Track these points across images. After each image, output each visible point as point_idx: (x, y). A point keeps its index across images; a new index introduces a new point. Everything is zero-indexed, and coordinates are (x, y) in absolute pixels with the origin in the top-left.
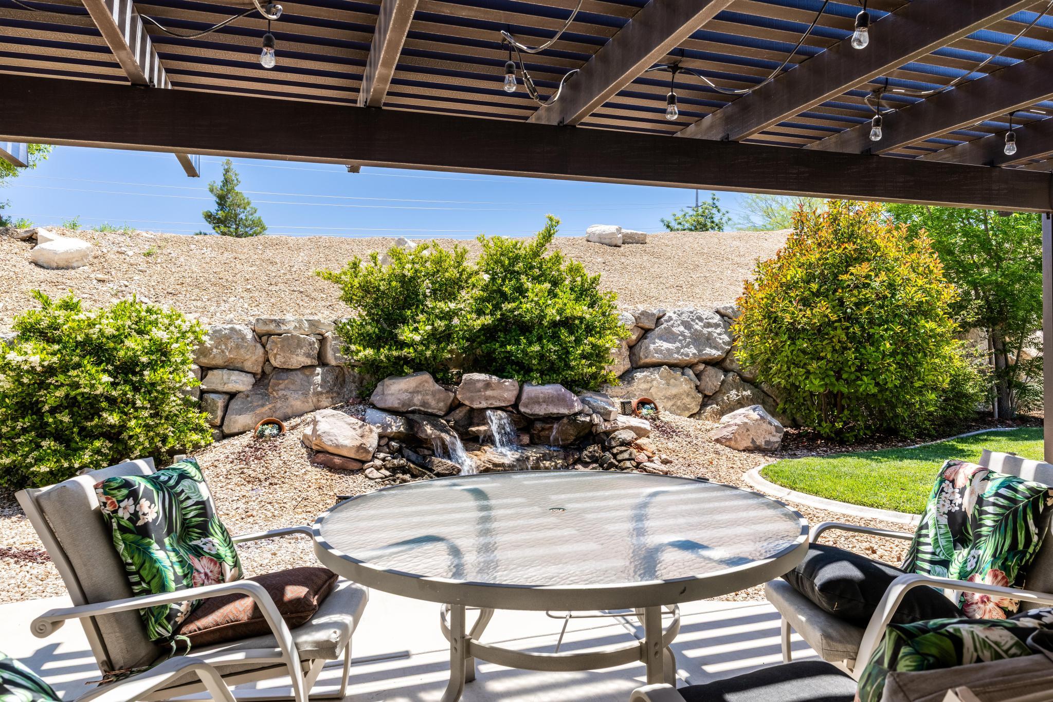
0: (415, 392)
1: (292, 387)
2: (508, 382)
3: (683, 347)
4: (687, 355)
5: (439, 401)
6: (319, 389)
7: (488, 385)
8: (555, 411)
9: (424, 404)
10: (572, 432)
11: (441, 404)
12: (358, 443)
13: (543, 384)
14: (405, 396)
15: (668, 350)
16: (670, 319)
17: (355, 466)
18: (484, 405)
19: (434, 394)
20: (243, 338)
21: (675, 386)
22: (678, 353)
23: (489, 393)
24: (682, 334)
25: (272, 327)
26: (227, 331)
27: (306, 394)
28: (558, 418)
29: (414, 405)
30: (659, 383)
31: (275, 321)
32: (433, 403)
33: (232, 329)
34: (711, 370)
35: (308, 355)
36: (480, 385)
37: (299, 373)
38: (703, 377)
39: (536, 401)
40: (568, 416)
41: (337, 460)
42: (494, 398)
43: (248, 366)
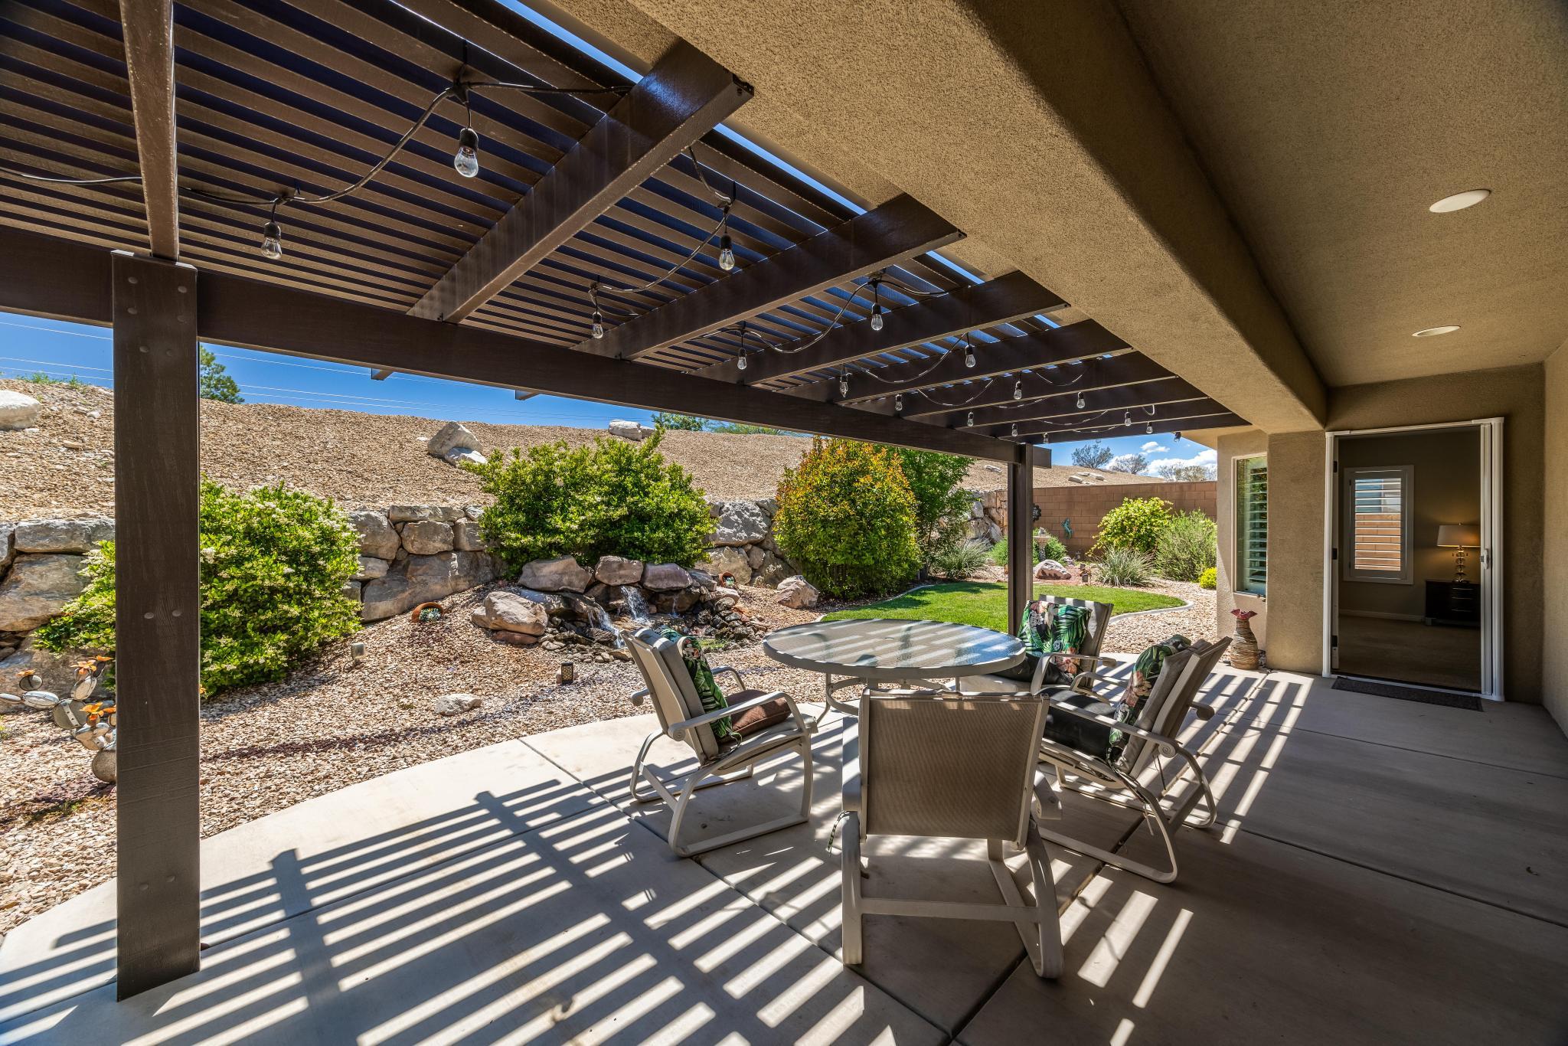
0: (563, 574)
1: (430, 572)
2: (635, 563)
3: (738, 532)
4: (741, 538)
5: (580, 581)
6: (457, 573)
7: (621, 566)
8: (675, 585)
9: (570, 584)
10: (688, 602)
11: (582, 583)
12: (533, 620)
13: (662, 564)
14: (556, 577)
15: (729, 534)
16: (728, 509)
17: (532, 640)
18: (619, 582)
19: (577, 575)
20: (380, 525)
21: (735, 562)
22: (735, 536)
23: (622, 572)
24: (737, 521)
25: (408, 514)
26: (363, 518)
27: (445, 579)
28: (677, 591)
29: (564, 585)
30: (724, 561)
31: (410, 508)
32: (576, 582)
33: (368, 516)
34: (756, 550)
35: (444, 542)
36: (615, 566)
37: (435, 558)
38: (751, 555)
39: (658, 577)
40: (685, 589)
41: (517, 637)
42: (626, 576)
43: (383, 552)
